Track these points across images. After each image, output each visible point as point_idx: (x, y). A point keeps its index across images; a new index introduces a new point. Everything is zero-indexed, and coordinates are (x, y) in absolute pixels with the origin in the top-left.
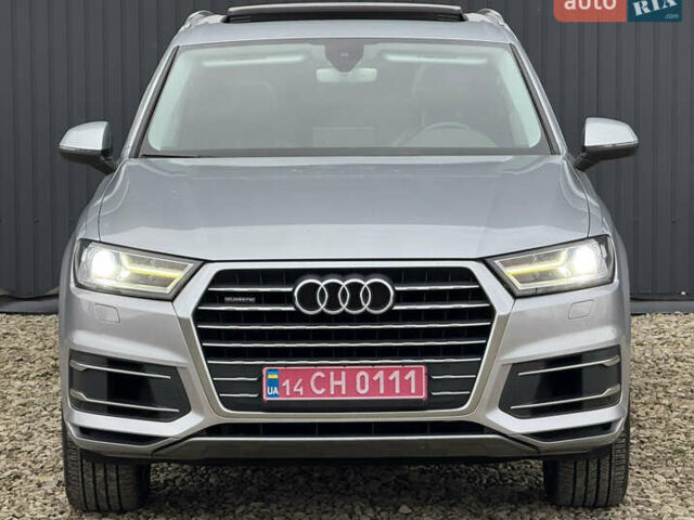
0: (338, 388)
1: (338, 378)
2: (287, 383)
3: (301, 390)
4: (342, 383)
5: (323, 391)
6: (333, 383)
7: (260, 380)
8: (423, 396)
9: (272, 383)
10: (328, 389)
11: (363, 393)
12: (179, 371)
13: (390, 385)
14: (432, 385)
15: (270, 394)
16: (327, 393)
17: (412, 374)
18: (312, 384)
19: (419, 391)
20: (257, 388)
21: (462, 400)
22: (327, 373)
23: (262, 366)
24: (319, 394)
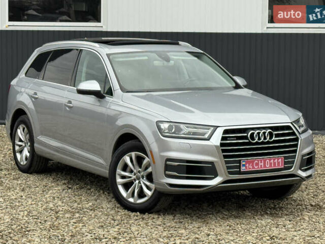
0: (261, 165)
1: (261, 162)
2: (247, 165)
3: (251, 167)
4: (262, 164)
5: (257, 167)
6: (260, 164)
7: (240, 164)
8: (283, 167)
9: (244, 165)
10: (258, 166)
11: (268, 167)
12: (215, 163)
13: (275, 164)
14: (285, 163)
15: (243, 169)
16: (258, 168)
17: (280, 160)
18: (254, 165)
19: (282, 166)
20: (239, 167)
21: (291, 168)
22: (258, 161)
23: (241, 160)
24: (256, 168)
